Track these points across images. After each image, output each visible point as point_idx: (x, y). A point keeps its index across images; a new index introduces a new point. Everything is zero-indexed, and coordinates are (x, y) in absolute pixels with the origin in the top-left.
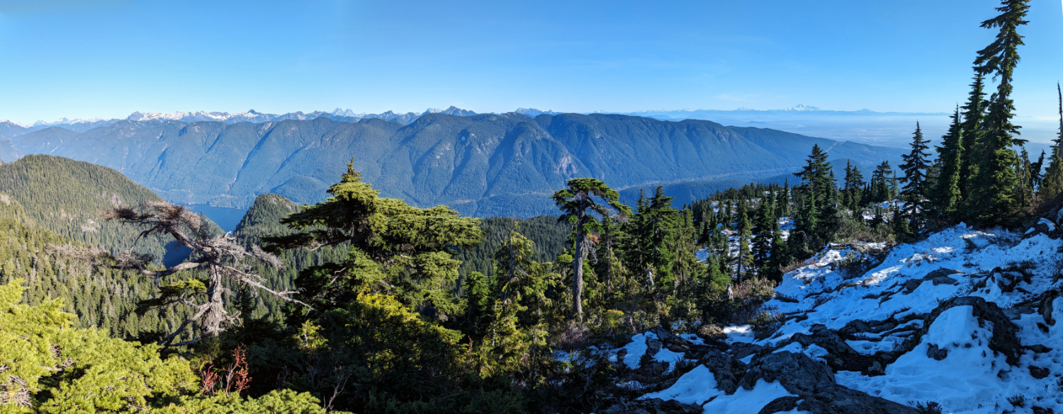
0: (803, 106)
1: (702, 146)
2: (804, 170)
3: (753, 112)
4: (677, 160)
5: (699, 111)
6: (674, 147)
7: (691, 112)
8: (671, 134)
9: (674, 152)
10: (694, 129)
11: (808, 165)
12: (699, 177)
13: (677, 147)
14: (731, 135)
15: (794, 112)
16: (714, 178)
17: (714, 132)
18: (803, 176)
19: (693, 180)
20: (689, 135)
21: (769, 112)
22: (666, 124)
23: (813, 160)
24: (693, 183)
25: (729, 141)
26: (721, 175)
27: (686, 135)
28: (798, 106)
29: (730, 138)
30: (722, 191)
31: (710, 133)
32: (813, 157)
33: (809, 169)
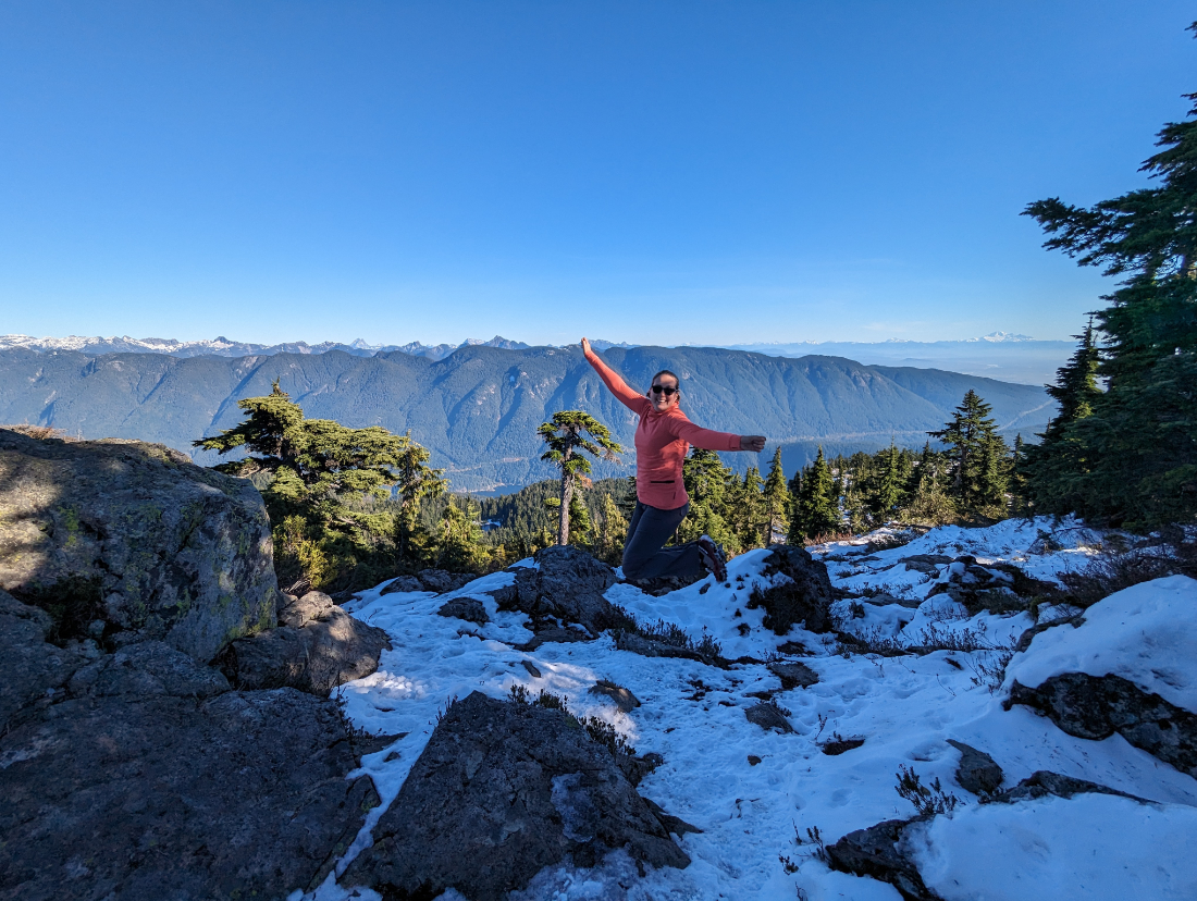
1: (830, 393)
3: (911, 344)
4: (793, 411)
5: (828, 344)
6: (789, 392)
7: (816, 345)
8: (786, 376)
9: (790, 400)
10: (819, 369)
12: (821, 435)
13: (794, 392)
14: (872, 378)
16: (843, 439)
17: (848, 373)
19: (812, 439)
20: (812, 377)
21: (938, 345)
22: (779, 360)
24: (812, 442)
25: (870, 386)
26: (854, 434)
27: (808, 377)
28: (992, 335)
29: (871, 382)
30: (848, 456)
31: (843, 374)
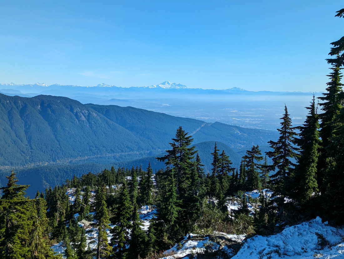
0: (169, 83)
1: (58, 126)
2: (168, 154)
3: (114, 88)
4: (29, 141)
5: (54, 87)
6: (25, 126)
7: (45, 87)
8: (23, 111)
9: (26, 133)
10: (49, 106)
11: (171, 149)
12: (53, 161)
13: (30, 126)
14: (89, 114)
15: (158, 89)
16: (70, 162)
17: (72, 110)
18: (166, 161)
19: (46, 164)
20: (43, 112)
21: (132, 89)
22: (16, 99)
23: (177, 144)
24: (46, 167)
25: (88, 120)
26: (79, 159)
27: (41, 113)
28: (164, 84)
29: (89, 117)
30: (79, 177)
31: (67, 111)
32: (177, 141)
33: (172, 153)
